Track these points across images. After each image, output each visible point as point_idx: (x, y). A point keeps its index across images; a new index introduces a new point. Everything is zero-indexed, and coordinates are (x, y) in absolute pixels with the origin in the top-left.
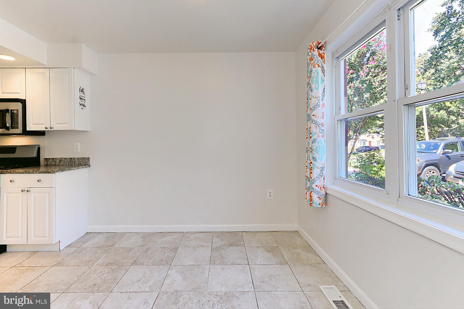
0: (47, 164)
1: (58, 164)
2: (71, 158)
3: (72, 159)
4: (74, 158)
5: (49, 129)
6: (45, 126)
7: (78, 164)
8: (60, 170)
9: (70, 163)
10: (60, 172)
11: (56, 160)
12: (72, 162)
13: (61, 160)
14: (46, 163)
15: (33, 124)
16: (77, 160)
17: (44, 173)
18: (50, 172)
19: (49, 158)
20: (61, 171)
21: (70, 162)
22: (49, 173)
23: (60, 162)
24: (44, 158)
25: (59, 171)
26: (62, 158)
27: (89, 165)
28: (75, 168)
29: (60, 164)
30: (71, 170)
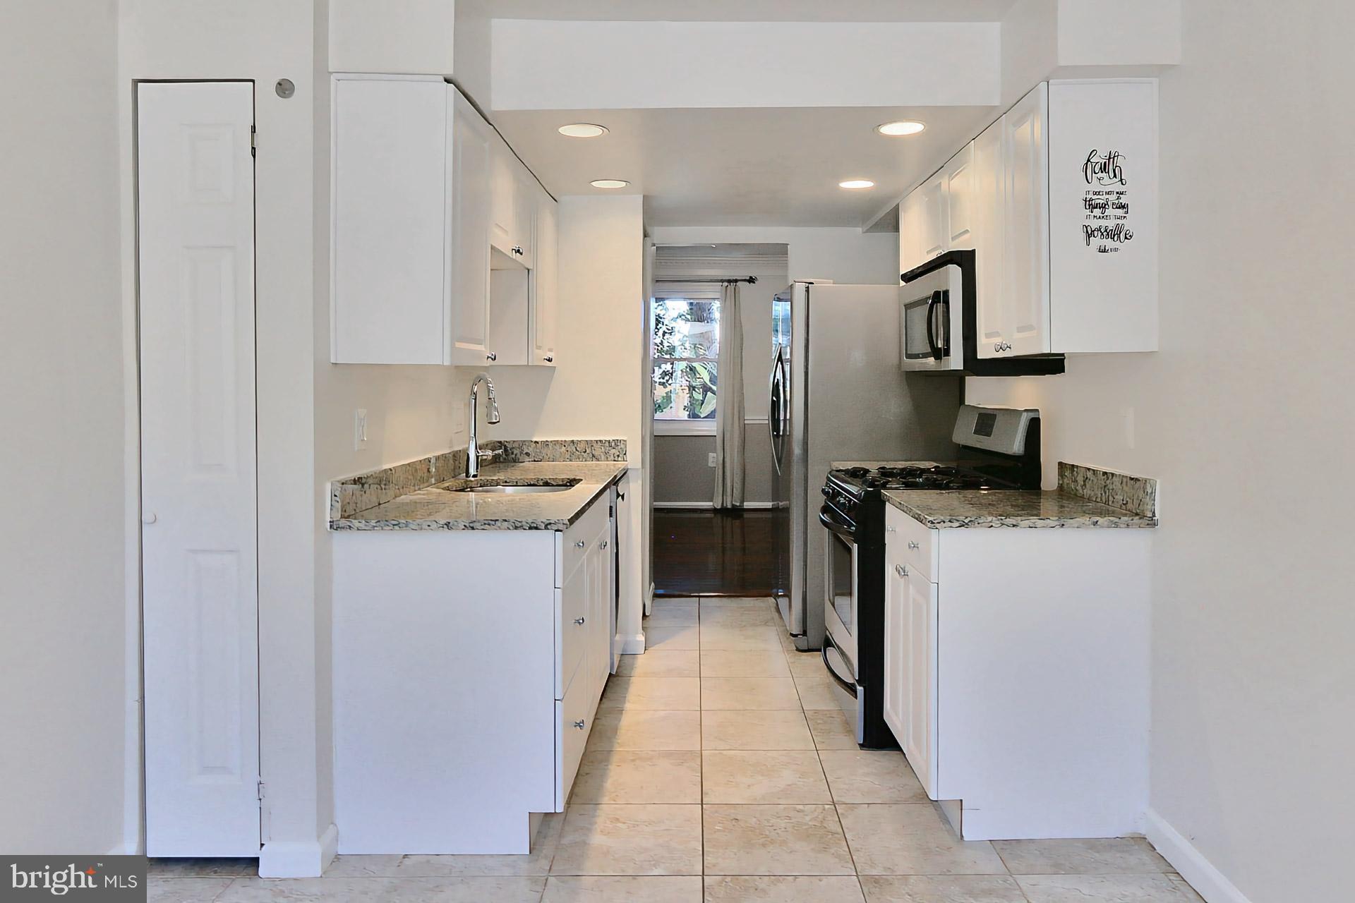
0: (1061, 484)
1: (1081, 490)
3: (1108, 478)
4: (1113, 475)
9: (1104, 494)
11: (1077, 472)
12: (1109, 491)
13: (1086, 479)
14: (1061, 481)
15: (986, 336)
21: (1104, 492)
23: (1085, 483)
24: (1058, 463)
26: (1088, 469)
29: (1085, 493)
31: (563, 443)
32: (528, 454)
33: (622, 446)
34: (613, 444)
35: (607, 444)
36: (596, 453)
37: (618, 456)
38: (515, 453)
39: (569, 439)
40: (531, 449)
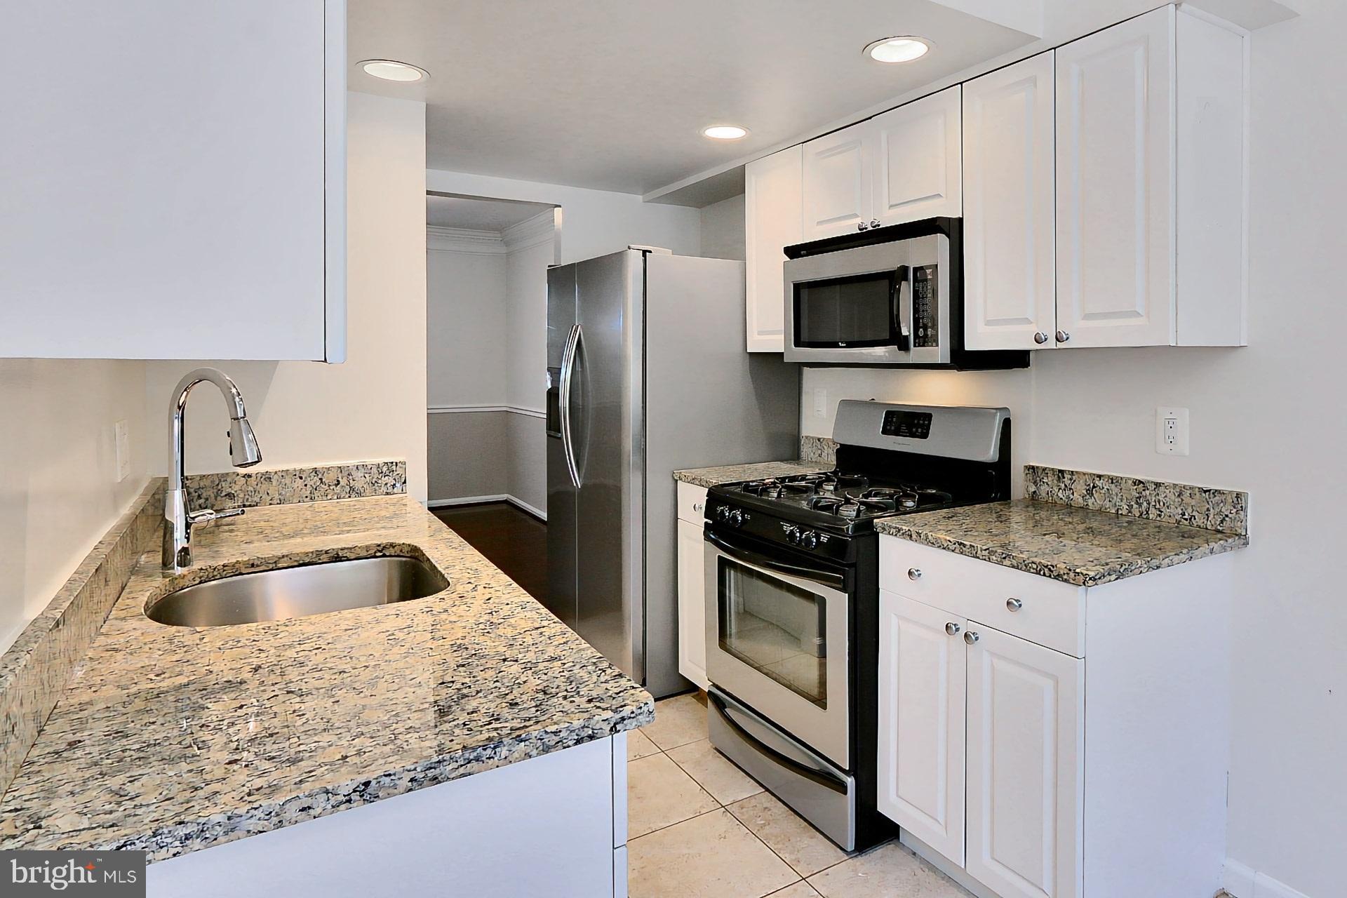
0: (1035, 492)
1: (1080, 500)
2: (1141, 482)
3: (1145, 489)
4: (1158, 485)
5: (1051, 344)
6: (1034, 329)
7: (1178, 517)
8: (1109, 574)
9: (1135, 506)
10: (1110, 581)
11: (1071, 479)
12: (1149, 504)
13: (1094, 487)
14: (1033, 489)
15: (988, 323)
16: (1172, 497)
17: (1038, 573)
18: (1065, 577)
19: (1044, 469)
20: (1113, 577)
21: (1137, 503)
22: (1056, 578)
23: (1090, 492)
24: (1026, 467)
25: (1108, 578)
26: (1100, 477)
27: (1239, 535)
28: (1176, 559)
29: (1090, 502)
30: (1158, 567)
31: (299, 475)
32: (230, 496)
33: (400, 471)
34: (385, 469)
35: (374, 470)
36: (357, 485)
37: (394, 486)
38: (204, 495)
39: (307, 465)
40: (237, 488)
